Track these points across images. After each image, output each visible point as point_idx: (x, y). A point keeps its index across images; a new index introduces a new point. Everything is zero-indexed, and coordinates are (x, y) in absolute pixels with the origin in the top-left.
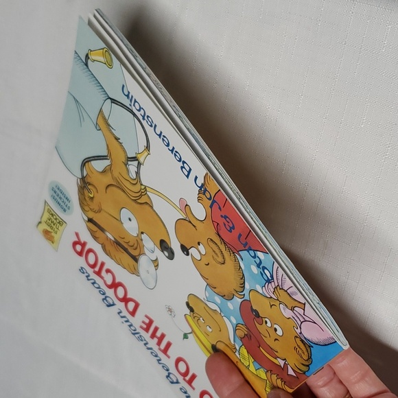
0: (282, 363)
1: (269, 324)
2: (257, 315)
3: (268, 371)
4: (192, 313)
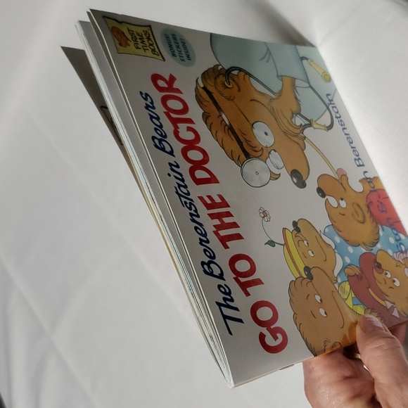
0: (389, 305)
1: (389, 276)
2: (379, 266)
3: (368, 309)
4: (295, 232)
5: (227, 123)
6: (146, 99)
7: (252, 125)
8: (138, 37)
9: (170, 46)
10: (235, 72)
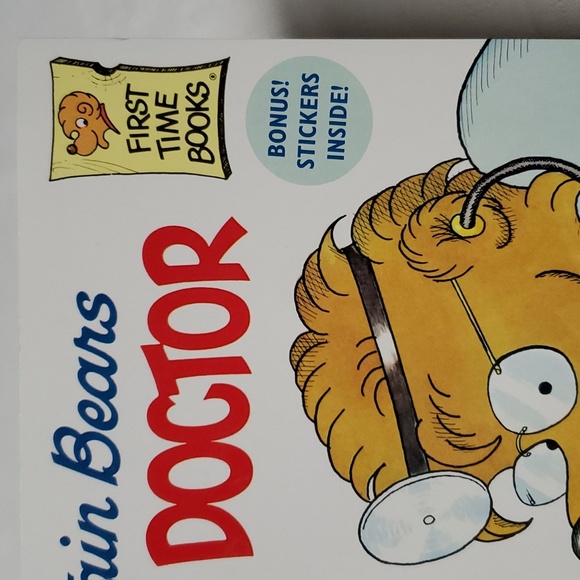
5: (389, 359)
6: (90, 315)
7: (498, 362)
8: (154, 110)
9: (278, 121)
10: (523, 179)
